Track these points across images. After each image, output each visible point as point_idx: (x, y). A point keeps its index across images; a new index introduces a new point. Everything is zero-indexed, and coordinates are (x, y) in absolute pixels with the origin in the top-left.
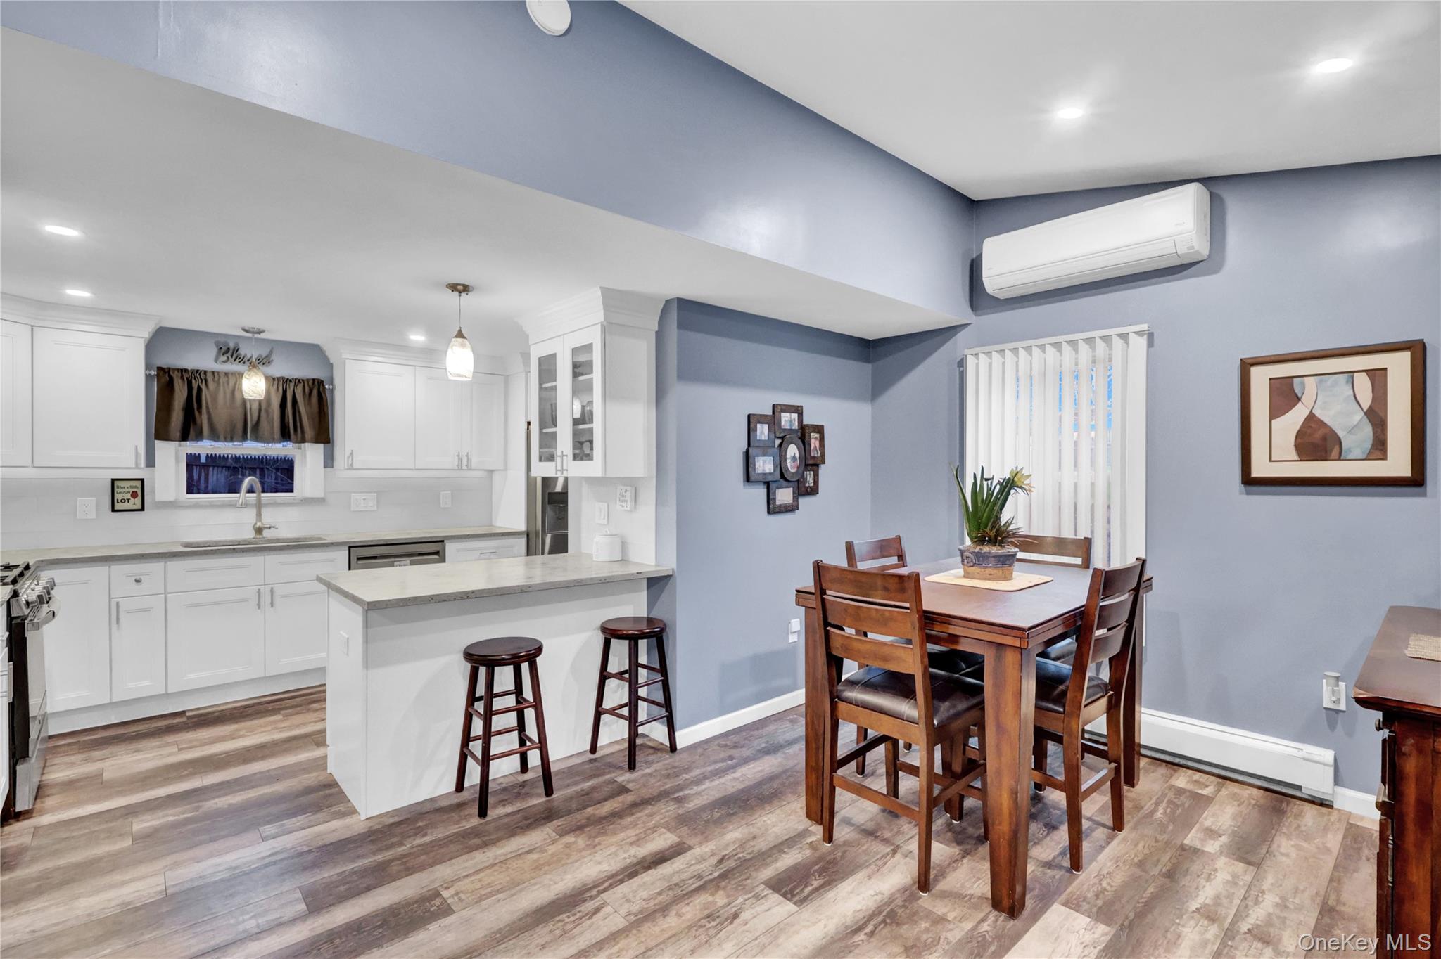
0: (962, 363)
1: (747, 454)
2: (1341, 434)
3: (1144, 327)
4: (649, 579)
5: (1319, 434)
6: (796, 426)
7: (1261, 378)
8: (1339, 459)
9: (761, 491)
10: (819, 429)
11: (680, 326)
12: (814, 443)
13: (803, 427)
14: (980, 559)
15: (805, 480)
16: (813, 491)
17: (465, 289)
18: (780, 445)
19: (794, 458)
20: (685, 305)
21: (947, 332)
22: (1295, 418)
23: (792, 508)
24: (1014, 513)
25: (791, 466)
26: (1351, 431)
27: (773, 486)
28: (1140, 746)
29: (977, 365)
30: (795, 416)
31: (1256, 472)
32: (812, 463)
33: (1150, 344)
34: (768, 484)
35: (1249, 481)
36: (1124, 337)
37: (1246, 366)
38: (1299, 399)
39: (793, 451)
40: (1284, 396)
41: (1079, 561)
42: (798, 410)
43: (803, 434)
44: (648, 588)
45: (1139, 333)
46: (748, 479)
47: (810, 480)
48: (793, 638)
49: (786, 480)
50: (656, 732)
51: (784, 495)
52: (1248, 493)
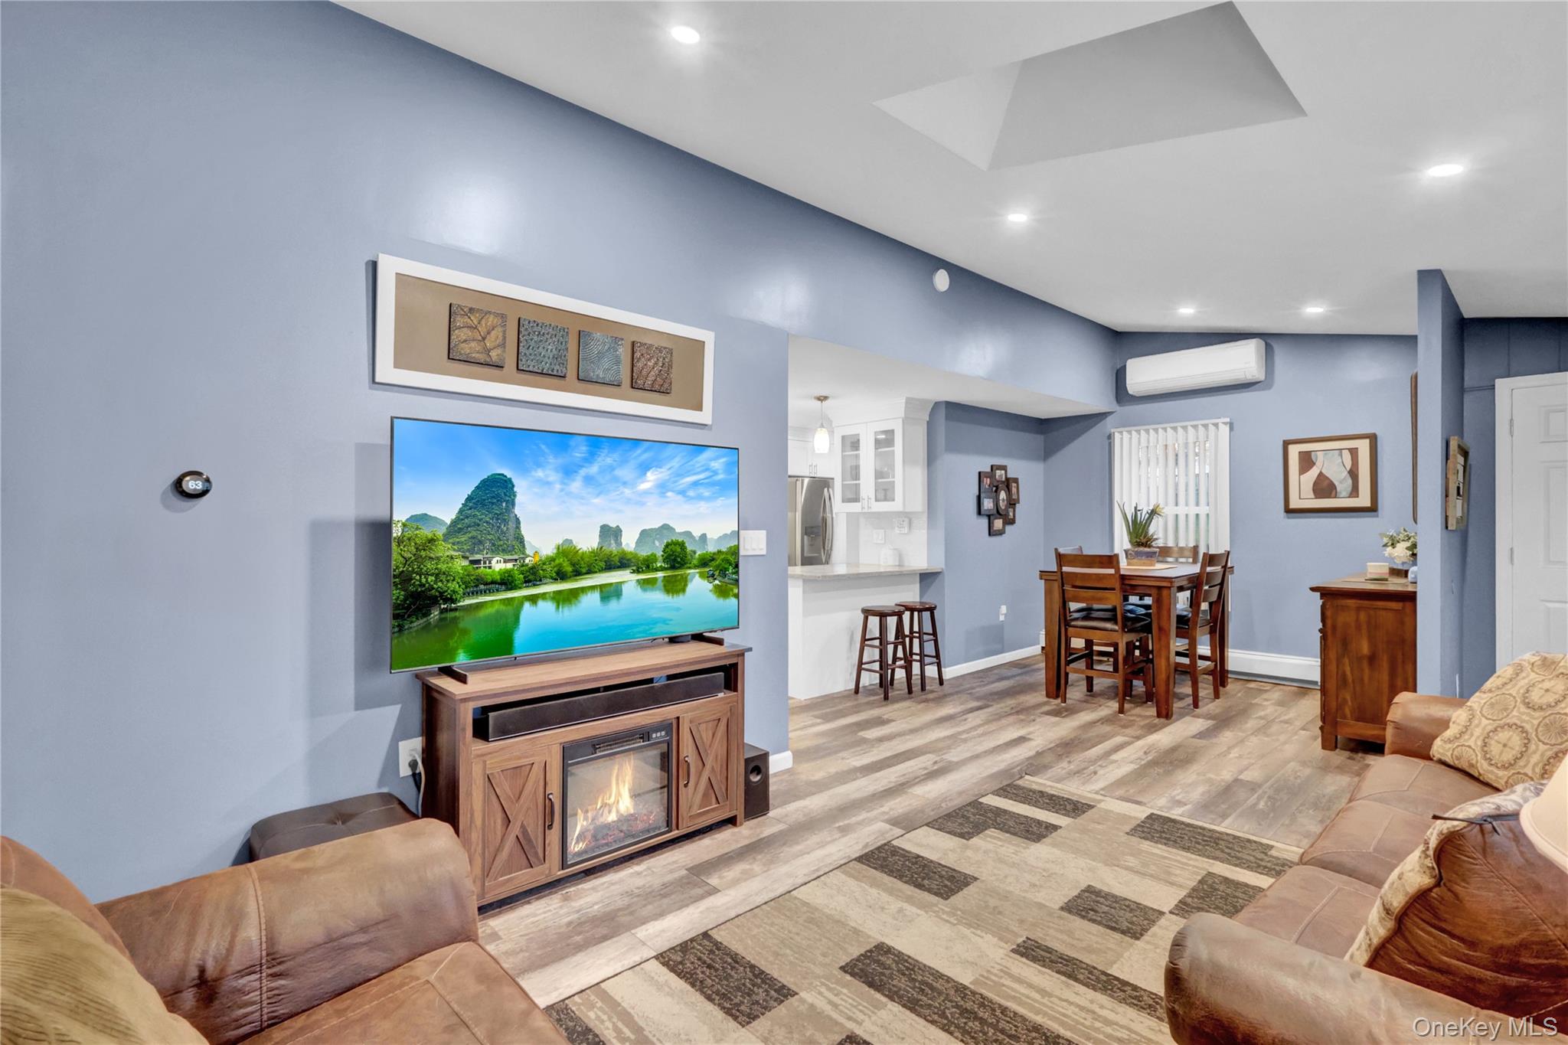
0: (1110, 437)
1: (979, 498)
2: (1336, 483)
3: (1228, 420)
4: (921, 574)
5: (1326, 483)
6: (1004, 479)
7: (1294, 451)
8: (1335, 497)
9: (985, 521)
10: (1016, 480)
11: (947, 418)
12: (1014, 490)
13: (1007, 479)
14: (1138, 554)
15: (1008, 512)
16: (1012, 522)
17: (826, 398)
18: (996, 491)
19: (1003, 500)
20: (949, 405)
21: (1100, 417)
22: (1313, 474)
23: (1001, 533)
24: (1156, 528)
25: (1002, 505)
26: (1341, 482)
27: (992, 518)
28: (1228, 671)
29: (1122, 439)
30: (1003, 472)
31: (1292, 506)
32: (1012, 503)
33: (1231, 429)
34: (989, 516)
35: (1289, 511)
36: (1216, 425)
37: (1286, 444)
38: (1314, 464)
39: (1003, 495)
40: (1307, 461)
41: (1191, 560)
42: (1004, 468)
43: (1008, 483)
44: (921, 581)
45: (1225, 423)
46: (979, 513)
47: (1011, 514)
48: (1002, 618)
49: (1000, 514)
50: (931, 671)
51: (998, 524)
52: (1288, 518)
